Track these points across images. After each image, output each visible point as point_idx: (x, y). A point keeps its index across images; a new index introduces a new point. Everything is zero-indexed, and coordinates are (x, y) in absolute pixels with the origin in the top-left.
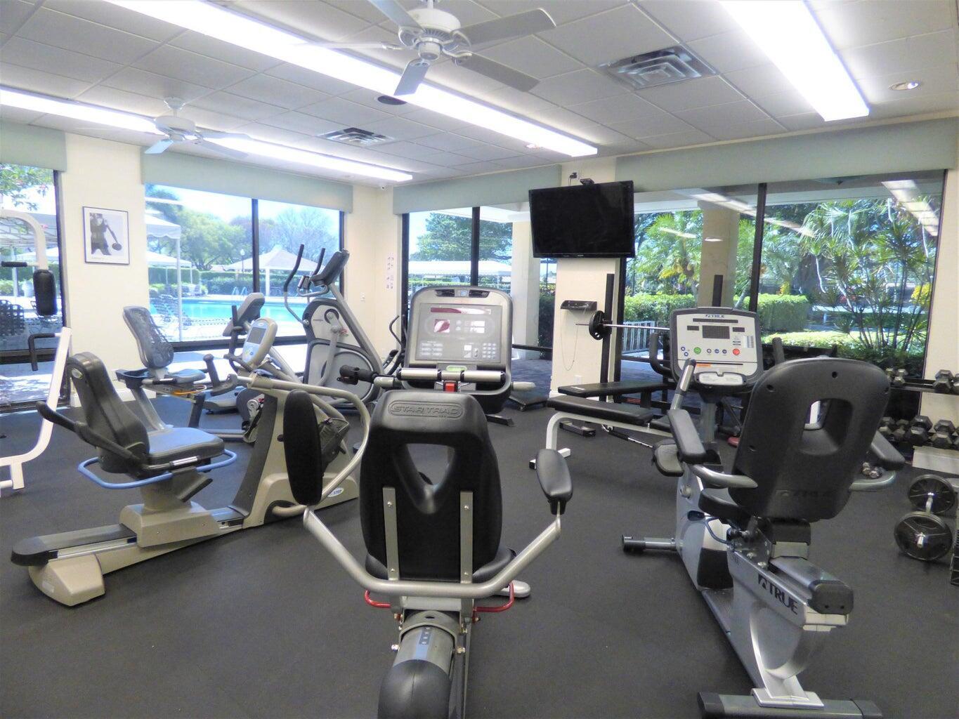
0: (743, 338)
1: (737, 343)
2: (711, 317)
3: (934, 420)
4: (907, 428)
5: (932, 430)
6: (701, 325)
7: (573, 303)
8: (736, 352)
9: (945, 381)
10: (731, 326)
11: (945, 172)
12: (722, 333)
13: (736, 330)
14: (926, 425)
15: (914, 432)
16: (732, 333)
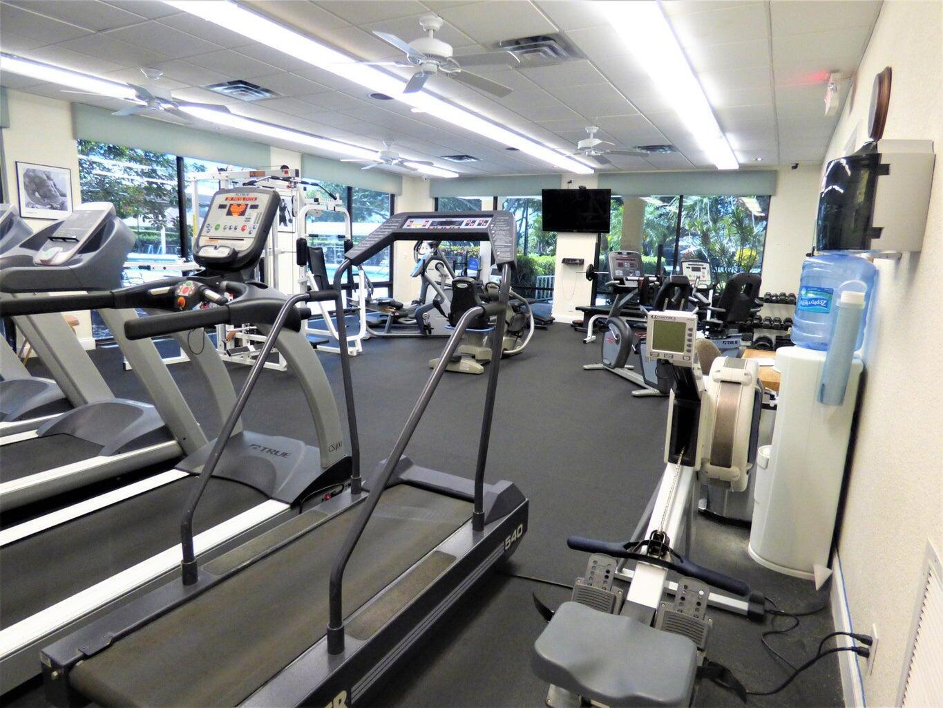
0: (705, 271)
1: (704, 273)
2: (695, 263)
3: (763, 317)
4: (752, 321)
5: (762, 322)
6: (691, 266)
7: (568, 260)
8: (703, 277)
9: (768, 297)
10: (701, 267)
11: (770, 196)
12: (697, 269)
13: (703, 268)
14: (760, 319)
15: (755, 322)
16: (702, 270)
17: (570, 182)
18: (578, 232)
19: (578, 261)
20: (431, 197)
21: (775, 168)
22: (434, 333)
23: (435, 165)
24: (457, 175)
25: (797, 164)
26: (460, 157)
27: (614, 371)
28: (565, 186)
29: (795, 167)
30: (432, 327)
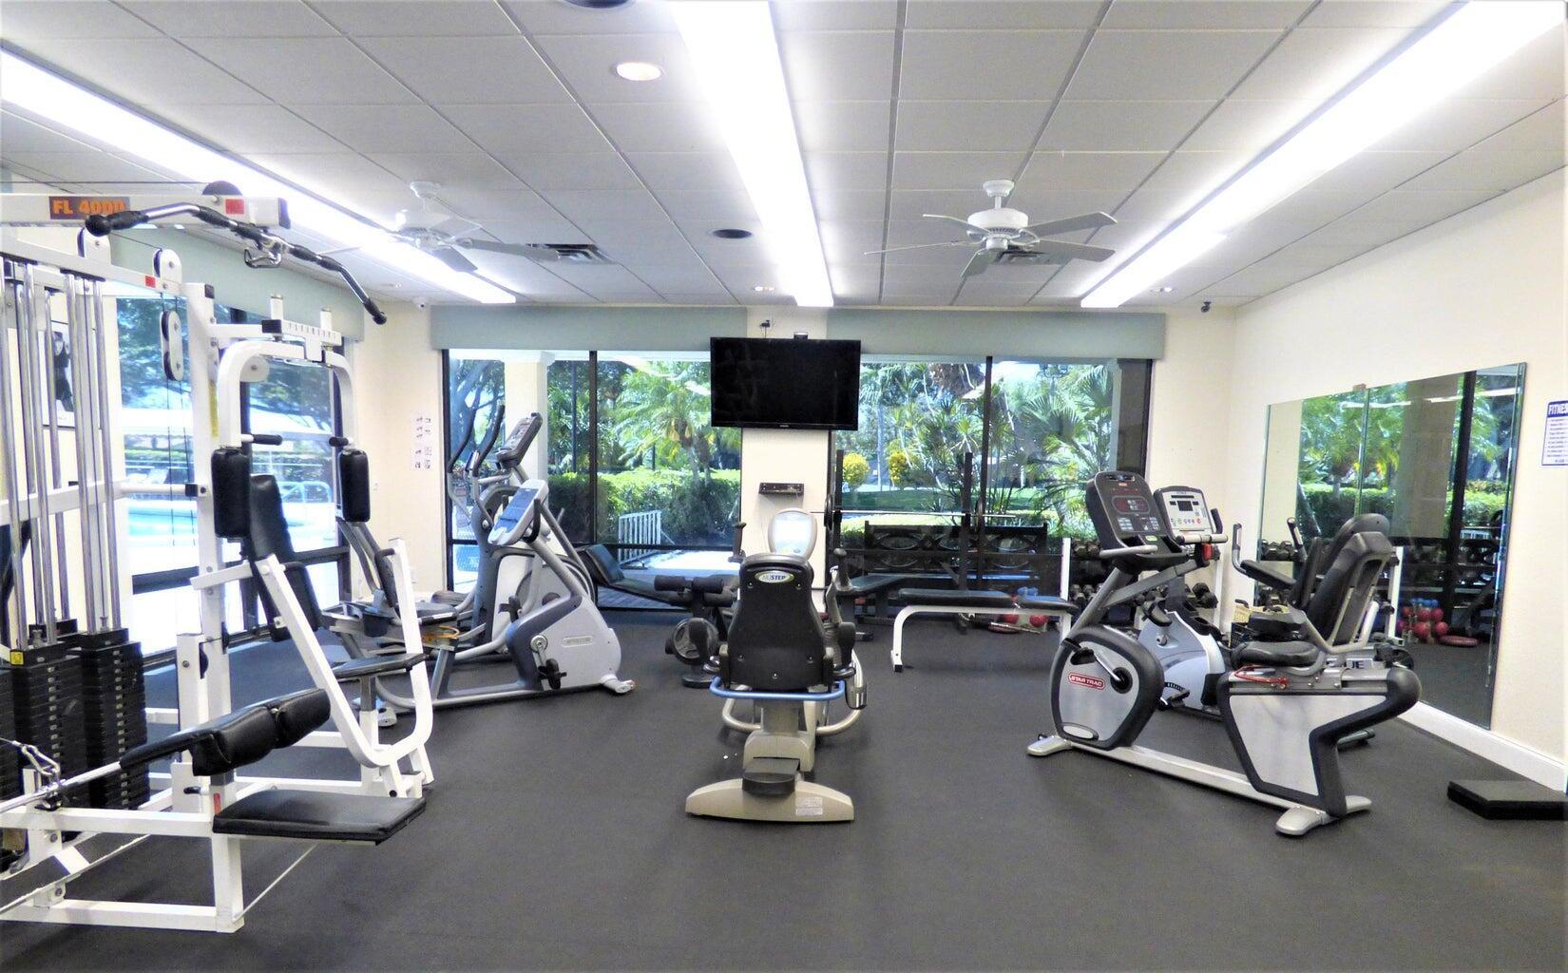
1: (1197, 514)
6: (1176, 500)
7: (773, 486)
10: (1191, 500)
16: (1193, 506)
17: (766, 325)
18: (791, 427)
19: (791, 490)
20: (434, 349)
21: (1161, 310)
22: (565, 683)
23: (480, 271)
24: (511, 300)
25: (1208, 303)
26: (568, 250)
27: (1119, 753)
28: (754, 332)
29: (1206, 308)
30: (561, 670)
